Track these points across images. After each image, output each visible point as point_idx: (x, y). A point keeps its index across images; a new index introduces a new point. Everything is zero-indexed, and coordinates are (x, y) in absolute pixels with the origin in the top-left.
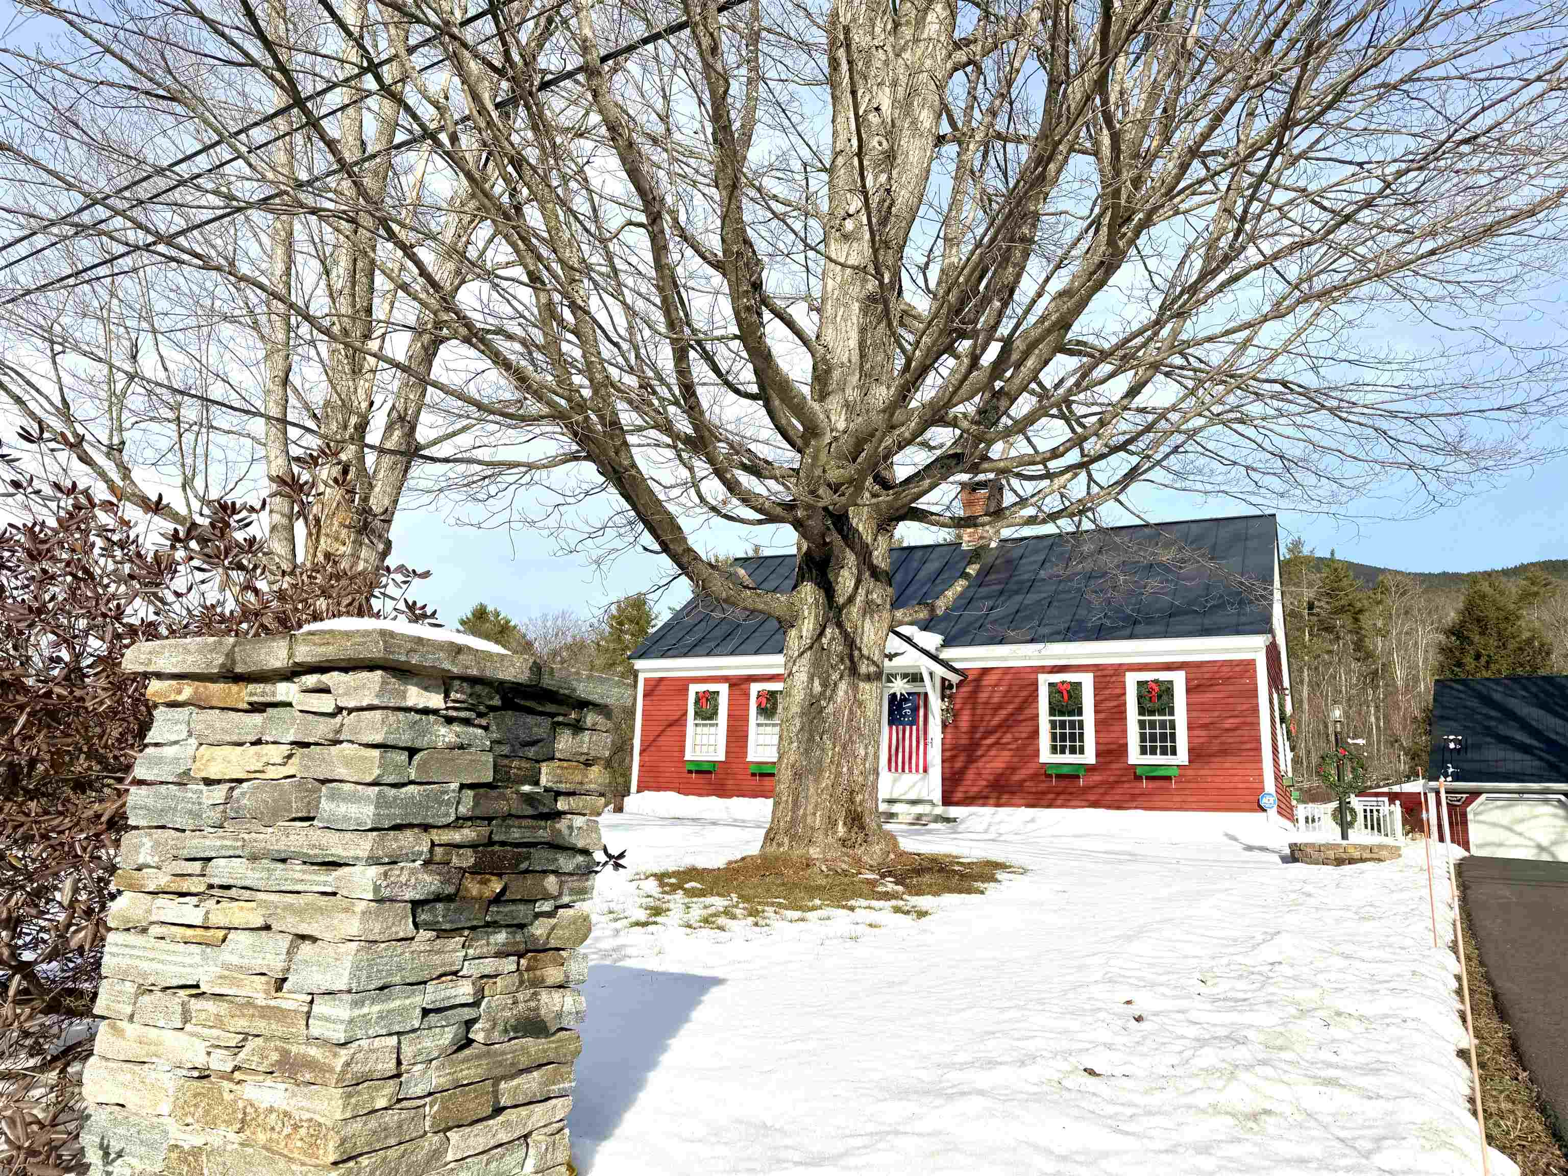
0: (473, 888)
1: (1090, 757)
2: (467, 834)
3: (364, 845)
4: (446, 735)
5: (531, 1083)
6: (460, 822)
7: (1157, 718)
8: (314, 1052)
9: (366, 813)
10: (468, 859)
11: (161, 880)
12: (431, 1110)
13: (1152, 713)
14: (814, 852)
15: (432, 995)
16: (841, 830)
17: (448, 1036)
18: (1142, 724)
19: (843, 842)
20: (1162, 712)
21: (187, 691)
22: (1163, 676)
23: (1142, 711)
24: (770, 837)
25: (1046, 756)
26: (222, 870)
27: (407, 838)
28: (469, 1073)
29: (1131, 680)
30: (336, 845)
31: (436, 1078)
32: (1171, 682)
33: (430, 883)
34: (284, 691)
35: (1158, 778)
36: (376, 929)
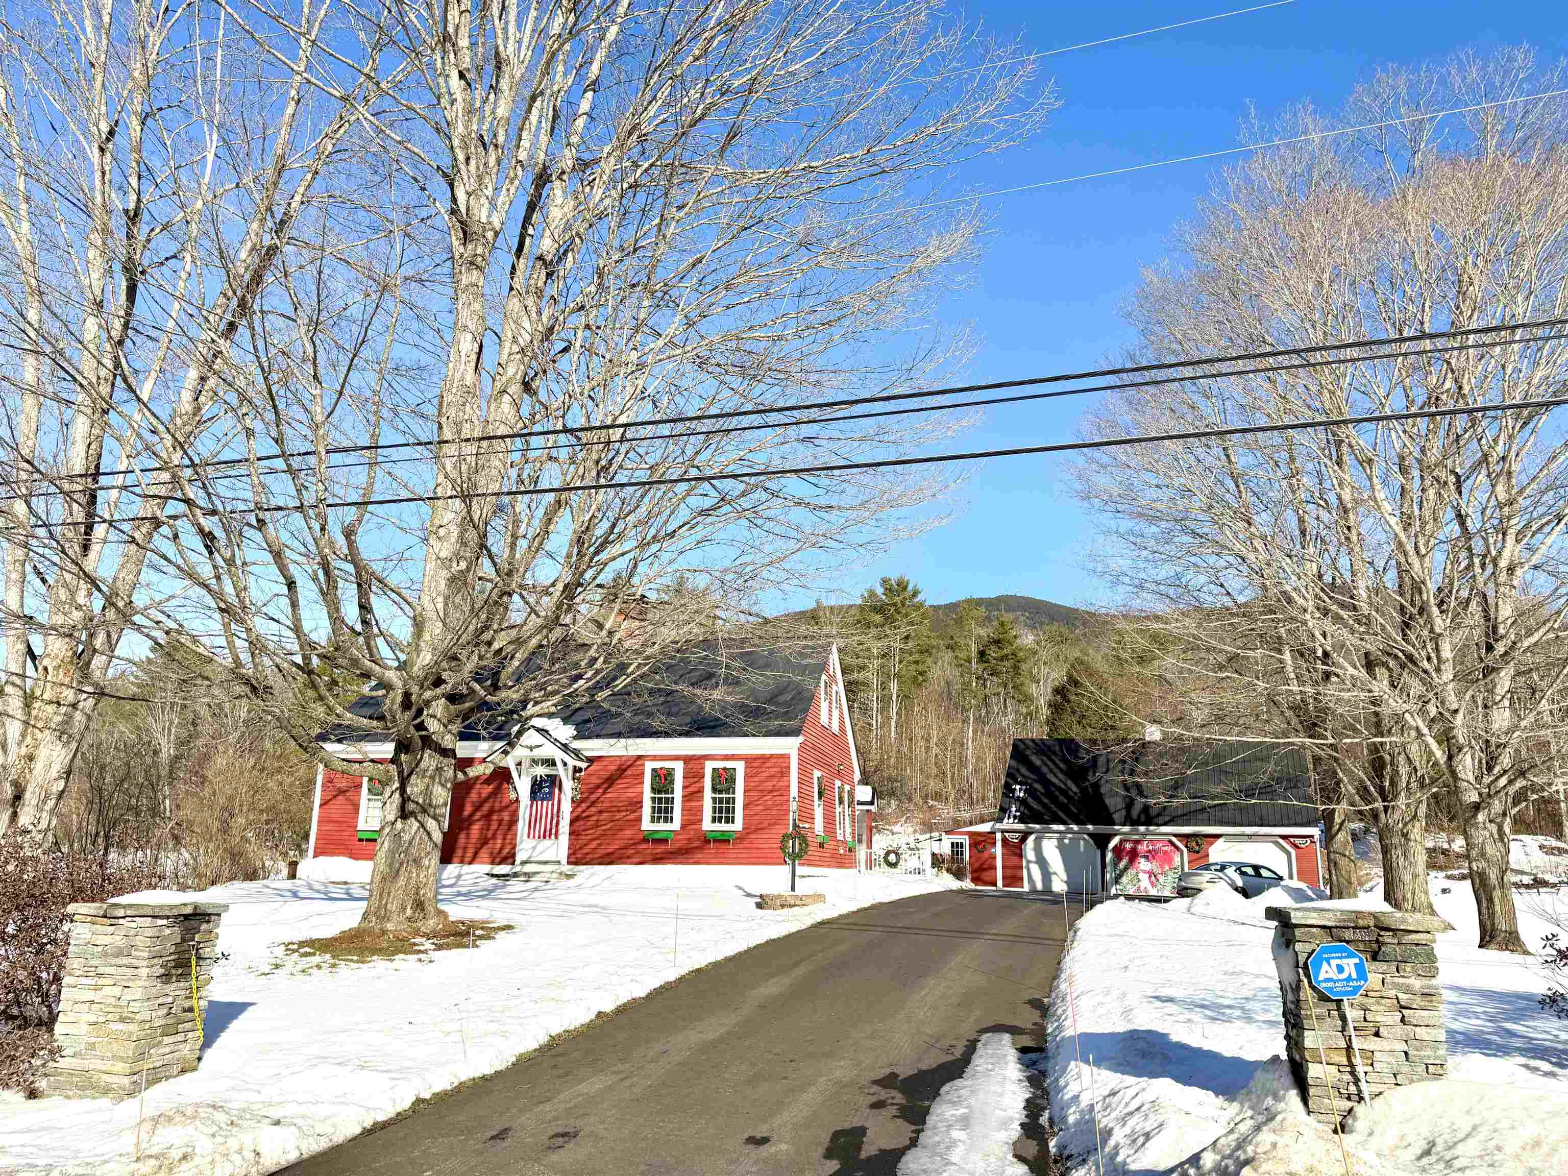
0: (174, 972)
1: (676, 825)
2: (173, 957)
3: (145, 963)
4: (168, 931)
5: (188, 1026)
6: (171, 954)
7: (724, 796)
8: (130, 1015)
9: (146, 955)
10: (173, 964)
11: (80, 973)
12: (159, 1031)
13: (721, 792)
14: (390, 926)
15: (161, 1001)
16: (409, 912)
17: (165, 1011)
18: (714, 799)
19: (409, 919)
20: (728, 792)
21: (89, 919)
22: (729, 764)
23: (714, 790)
24: (365, 917)
25: (646, 825)
26: (101, 970)
27: (156, 961)
28: (170, 1021)
29: (709, 766)
30: (136, 962)
31: (161, 1022)
32: (734, 770)
33: (162, 971)
34: (121, 921)
35: (722, 840)
36: (147, 984)
